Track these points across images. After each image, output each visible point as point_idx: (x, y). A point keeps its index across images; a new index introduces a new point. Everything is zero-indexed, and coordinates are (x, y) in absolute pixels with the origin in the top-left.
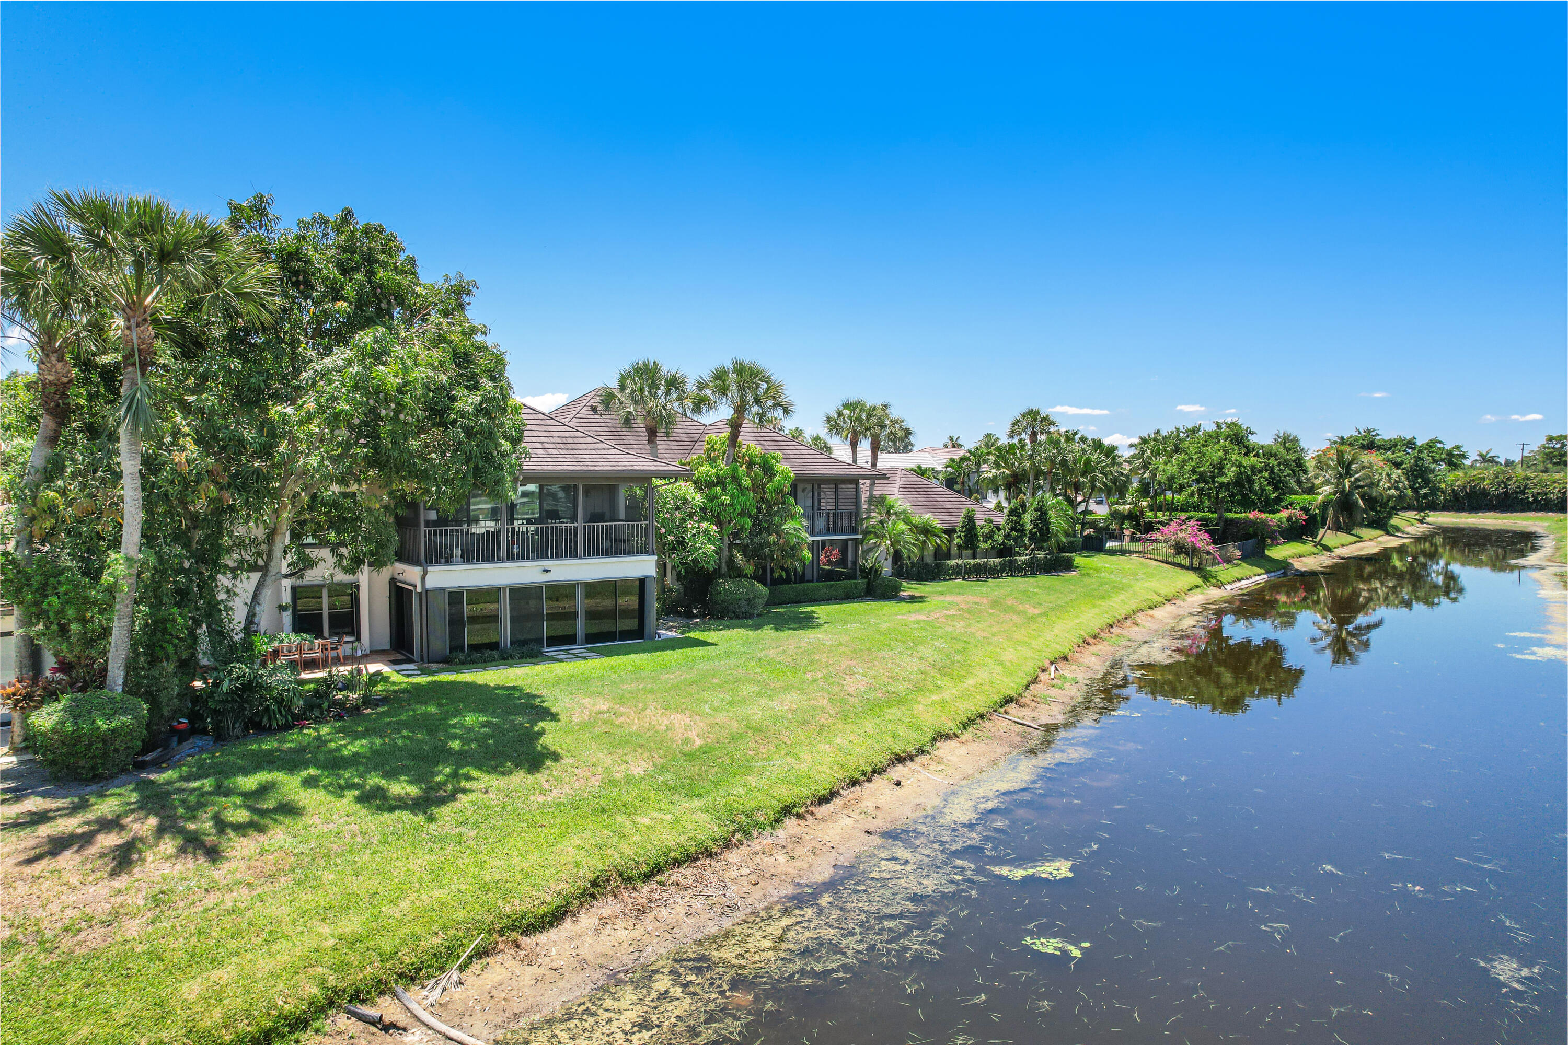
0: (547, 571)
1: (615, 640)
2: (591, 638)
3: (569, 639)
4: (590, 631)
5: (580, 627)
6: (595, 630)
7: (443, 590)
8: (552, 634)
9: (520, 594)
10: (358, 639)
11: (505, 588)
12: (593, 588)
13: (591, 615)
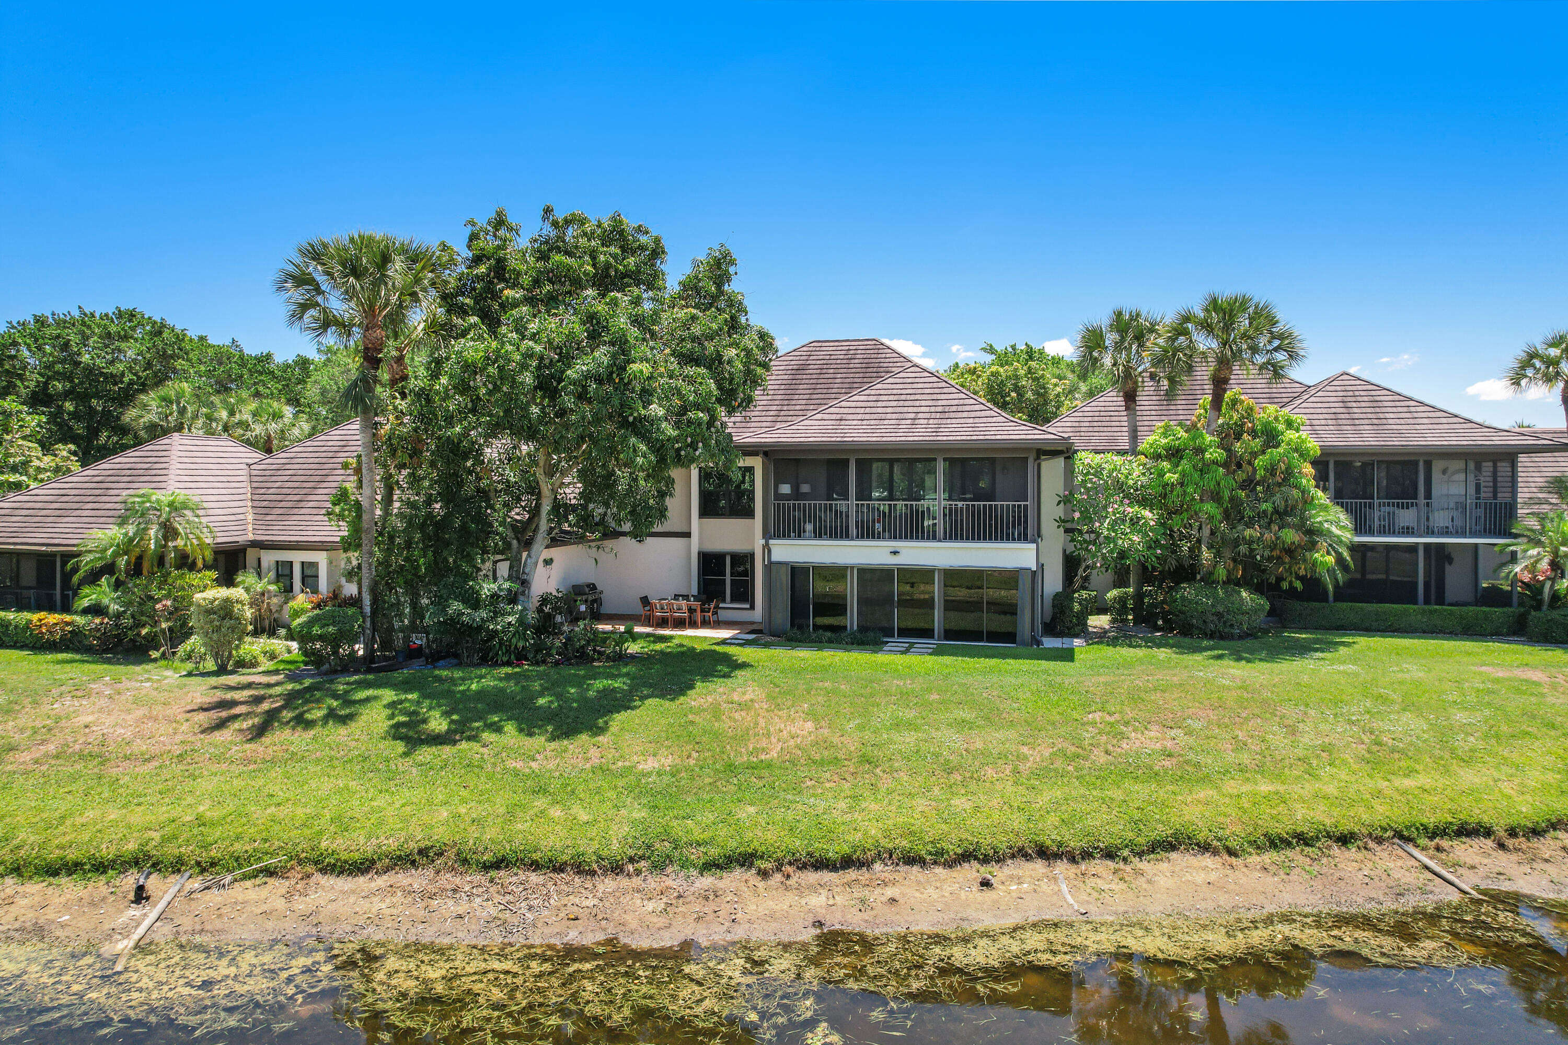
0: (895, 553)
1: (981, 640)
2: (950, 634)
3: (927, 633)
4: (947, 627)
5: (938, 618)
6: (953, 626)
7: (786, 563)
8: (903, 625)
9: (870, 576)
10: (752, 607)
11: (852, 568)
12: (953, 576)
13: (950, 605)
